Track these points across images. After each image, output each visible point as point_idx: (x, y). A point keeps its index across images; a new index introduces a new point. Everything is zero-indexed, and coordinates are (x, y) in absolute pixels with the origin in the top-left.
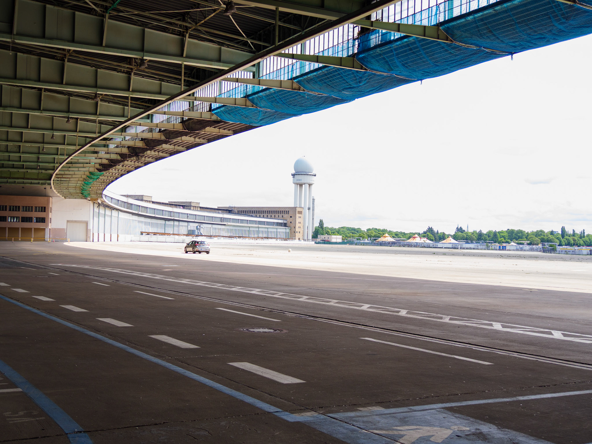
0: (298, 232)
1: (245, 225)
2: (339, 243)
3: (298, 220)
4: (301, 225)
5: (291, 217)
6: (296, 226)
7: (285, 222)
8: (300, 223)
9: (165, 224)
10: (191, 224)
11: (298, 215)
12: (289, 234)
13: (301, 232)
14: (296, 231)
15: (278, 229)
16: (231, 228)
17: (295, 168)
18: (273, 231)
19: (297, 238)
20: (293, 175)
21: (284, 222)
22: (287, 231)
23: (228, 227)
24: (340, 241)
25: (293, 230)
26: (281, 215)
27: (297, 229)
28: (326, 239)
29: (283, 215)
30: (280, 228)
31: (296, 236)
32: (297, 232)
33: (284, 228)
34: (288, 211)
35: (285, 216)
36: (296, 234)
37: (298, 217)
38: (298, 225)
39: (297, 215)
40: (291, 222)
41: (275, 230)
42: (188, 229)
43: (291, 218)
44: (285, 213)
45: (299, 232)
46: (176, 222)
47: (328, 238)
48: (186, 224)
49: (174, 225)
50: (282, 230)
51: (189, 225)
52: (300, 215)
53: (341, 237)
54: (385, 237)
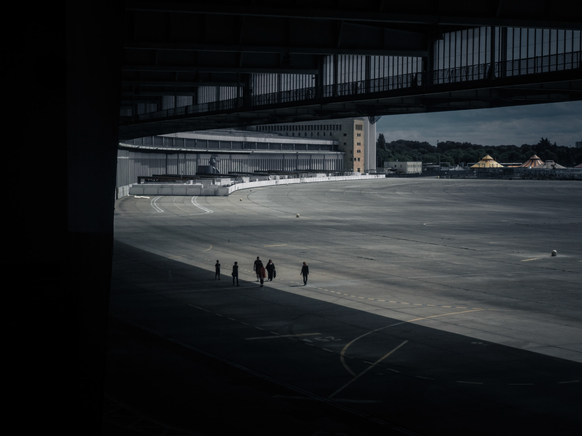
0: (357, 159)
1: (278, 152)
2: (420, 175)
3: (356, 140)
4: (361, 148)
5: (345, 135)
6: (354, 149)
7: (336, 143)
8: (359, 144)
9: (166, 159)
10: (202, 156)
11: (356, 132)
12: (343, 163)
13: (362, 159)
14: (354, 157)
15: (325, 156)
16: (258, 158)
18: (319, 160)
19: (356, 169)
21: (334, 143)
22: (339, 158)
23: (253, 158)
24: (419, 170)
25: (349, 155)
26: (328, 133)
27: (356, 155)
28: (398, 167)
29: (332, 131)
30: (329, 154)
31: (354, 166)
32: (355, 159)
33: (335, 153)
34: (340, 126)
35: (336, 133)
36: (354, 162)
37: (357, 135)
38: (356, 148)
40: (345, 144)
42: (198, 165)
43: (346, 137)
44: (335, 128)
45: (359, 159)
46: (181, 154)
47: (401, 166)
48: (194, 157)
49: (178, 159)
50: (331, 155)
51: (199, 159)
52: (359, 132)
53: (420, 163)
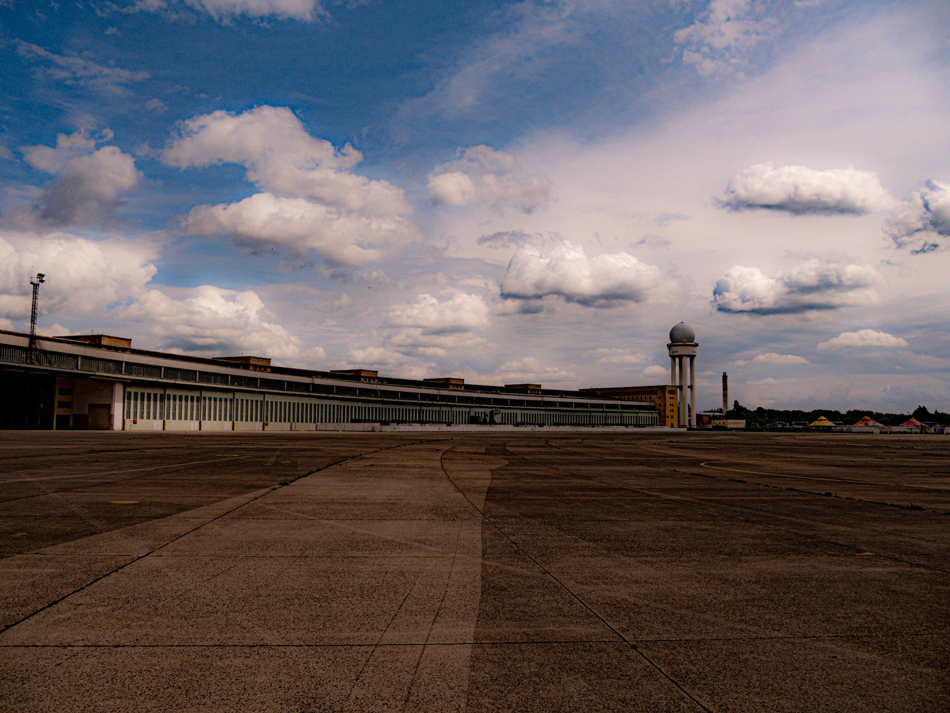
2: (742, 429)
3: (668, 402)
5: (660, 398)
6: (667, 409)
7: (651, 405)
11: (668, 396)
14: (667, 415)
15: (640, 414)
17: (672, 336)
20: (669, 346)
22: (653, 416)
24: (741, 426)
25: (663, 414)
26: (645, 397)
27: (668, 413)
29: (649, 395)
30: (644, 413)
32: (668, 417)
33: (650, 411)
35: (652, 397)
36: (667, 419)
37: (668, 398)
39: (666, 396)
40: (660, 405)
41: (635, 415)
43: (660, 400)
44: (653, 393)
47: (724, 423)
52: (670, 396)
54: (821, 420)
